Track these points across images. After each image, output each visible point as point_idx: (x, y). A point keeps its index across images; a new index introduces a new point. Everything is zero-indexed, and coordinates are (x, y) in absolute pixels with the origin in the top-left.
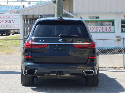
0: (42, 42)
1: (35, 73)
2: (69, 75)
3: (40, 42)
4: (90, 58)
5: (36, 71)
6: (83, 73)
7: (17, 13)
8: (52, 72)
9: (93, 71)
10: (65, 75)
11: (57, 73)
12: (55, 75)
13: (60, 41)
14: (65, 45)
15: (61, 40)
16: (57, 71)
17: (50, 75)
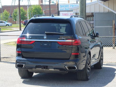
1: (23, 67)
2: (53, 70)
3: (28, 39)
4: (72, 54)
5: (24, 65)
6: (65, 68)
7: (71, 11)
9: (75, 67)
10: (50, 69)
11: (42, 67)
12: (41, 69)
13: (45, 38)
14: (50, 42)
17: (37, 69)
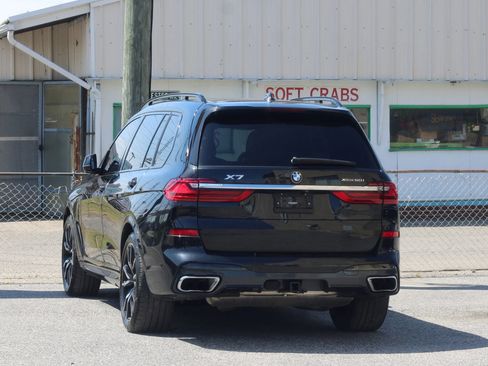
0: (235, 181)
1: (212, 289)
2: (322, 293)
3: (230, 182)
5: (218, 279)
6: (366, 285)
8: (269, 285)
11: (281, 287)
12: (275, 293)
13: (295, 179)
15: (298, 176)
16: (284, 281)
17: (262, 293)
